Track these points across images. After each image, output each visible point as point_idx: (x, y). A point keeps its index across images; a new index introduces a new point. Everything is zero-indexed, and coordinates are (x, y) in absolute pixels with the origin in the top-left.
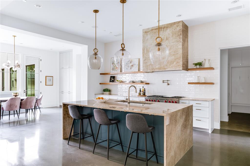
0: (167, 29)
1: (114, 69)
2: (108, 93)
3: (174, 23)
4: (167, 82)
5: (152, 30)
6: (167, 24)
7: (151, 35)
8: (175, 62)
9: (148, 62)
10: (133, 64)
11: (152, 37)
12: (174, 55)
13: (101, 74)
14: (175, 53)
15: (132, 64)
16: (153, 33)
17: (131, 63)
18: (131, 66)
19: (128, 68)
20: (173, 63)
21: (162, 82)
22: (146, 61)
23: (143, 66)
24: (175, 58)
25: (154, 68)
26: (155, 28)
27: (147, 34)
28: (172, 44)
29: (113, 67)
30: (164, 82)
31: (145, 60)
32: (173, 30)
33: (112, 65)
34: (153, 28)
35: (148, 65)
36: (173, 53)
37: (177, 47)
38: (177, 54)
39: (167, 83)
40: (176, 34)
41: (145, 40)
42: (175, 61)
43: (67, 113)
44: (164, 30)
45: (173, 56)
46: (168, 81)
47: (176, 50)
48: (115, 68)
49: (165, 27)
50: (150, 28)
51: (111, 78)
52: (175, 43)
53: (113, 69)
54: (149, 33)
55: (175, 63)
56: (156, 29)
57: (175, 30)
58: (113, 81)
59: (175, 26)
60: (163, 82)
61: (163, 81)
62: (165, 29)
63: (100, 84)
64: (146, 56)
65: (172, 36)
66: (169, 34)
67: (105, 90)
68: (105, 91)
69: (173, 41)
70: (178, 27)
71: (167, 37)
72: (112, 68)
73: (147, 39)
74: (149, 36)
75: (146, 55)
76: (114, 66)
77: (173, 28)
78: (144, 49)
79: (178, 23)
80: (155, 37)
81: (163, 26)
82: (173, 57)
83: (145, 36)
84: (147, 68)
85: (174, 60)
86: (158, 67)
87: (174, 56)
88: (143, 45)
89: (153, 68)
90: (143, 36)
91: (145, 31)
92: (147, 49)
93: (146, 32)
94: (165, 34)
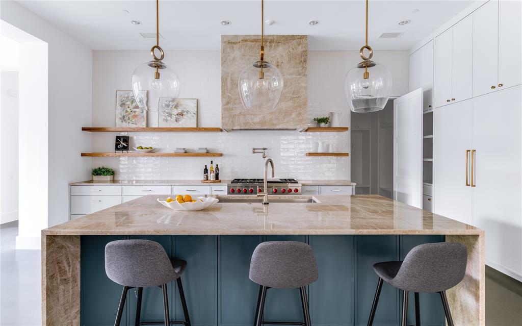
0: (278, 46)
1: (126, 118)
2: (109, 178)
3: (293, 36)
4: (263, 151)
5: (246, 41)
6: (278, 36)
7: (242, 50)
8: (295, 113)
9: (235, 107)
10: (183, 111)
11: (243, 56)
12: (292, 98)
13: (84, 129)
14: (295, 96)
15: (180, 111)
16: (248, 48)
17: (176, 107)
18: (177, 115)
19: (169, 118)
20: (291, 115)
21: (251, 151)
22: (230, 106)
23: (224, 115)
24: (295, 105)
25: (250, 121)
26: (252, 38)
27: (233, 48)
28: (289, 77)
29: (124, 113)
30: (256, 151)
31: (228, 103)
32: (291, 50)
33: (119, 107)
34: (247, 38)
35: (235, 115)
36: (291, 96)
37: (299, 83)
38: (299, 97)
39: (262, 154)
40: (295, 59)
41: (227, 59)
42: (295, 110)
43: (60, 268)
44: (271, 46)
45: (290, 100)
46: (264, 149)
47: (296, 89)
48: (130, 116)
49: (273, 40)
50: (239, 36)
51: (117, 141)
52: (294, 76)
53: (123, 119)
54: (237, 46)
55: (294, 115)
56: (254, 39)
57: (295, 51)
58: (125, 148)
59: (294, 42)
60: (254, 152)
61: (254, 149)
62: (273, 45)
63: (83, 155)
64: (230, 95)
65: (289, 61)
66: (282, 56)
67: (97, 172)
68: (98, 174)
69: (290, 72)
70: (300, 46)
71: (278, 62)
72: (119, 116)
73: (232, 57)
74: (237, 53)
75: (230, 93)
76: (127, 111)
77: (290, 46)
78: (226, 79)
79: (300, 38)
80: (252, 56)
81: (270, 38)
82: (290, 103)
83: (228, 50)
84: (232, 122)
85: (292, 109)
86: (258, 121)
87: (292, 101)
88: (222, 70)
89: (248, 123)
90: (224, 51)
91: (228, 39)
92: (232, 80)
93: (230, 43)
94: (273, 55)
